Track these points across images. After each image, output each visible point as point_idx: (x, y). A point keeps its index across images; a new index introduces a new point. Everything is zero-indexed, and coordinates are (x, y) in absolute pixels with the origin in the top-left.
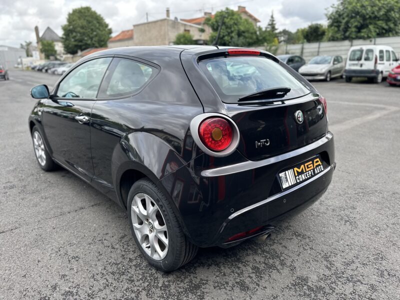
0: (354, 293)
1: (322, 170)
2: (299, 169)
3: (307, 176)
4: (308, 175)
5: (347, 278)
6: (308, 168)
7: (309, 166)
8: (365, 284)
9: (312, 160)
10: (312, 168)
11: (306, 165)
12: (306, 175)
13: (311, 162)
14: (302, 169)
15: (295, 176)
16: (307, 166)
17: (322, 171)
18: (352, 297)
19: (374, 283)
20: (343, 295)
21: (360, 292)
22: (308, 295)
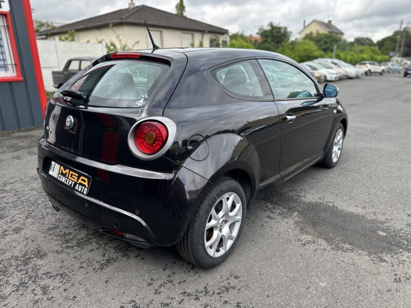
0: (7, 283)
1: (85, 193)
2: (65, 170)
3: (66, 182)
4: (68, 182)
5: (27, 283)
6: (71, 176)
7: (73, 176)
8: (10, 293)
9: (80, 175)
10: (76, 181)
11: (71, 172)
12: (67, 180)
13: (77, 175)
14: (66, 173)
15: (59, 174)
16: (72, 174)
17: (83, 193)
18: (4, 280)
19: (7, 301)
20: (9, 275)
21: (5, 287)
22: (24, 257)
